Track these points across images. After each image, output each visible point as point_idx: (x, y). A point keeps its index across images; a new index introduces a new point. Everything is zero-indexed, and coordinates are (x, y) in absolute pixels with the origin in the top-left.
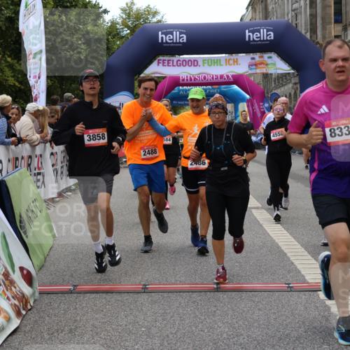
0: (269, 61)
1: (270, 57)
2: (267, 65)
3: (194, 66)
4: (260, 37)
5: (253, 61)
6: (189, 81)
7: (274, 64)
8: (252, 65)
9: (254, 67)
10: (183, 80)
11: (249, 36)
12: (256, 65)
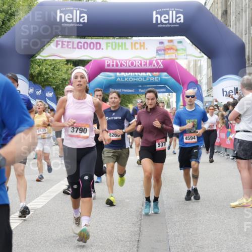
0: (179, 46)
1: (180, 42)
2: (177, 50)
3: (97, 49)
4: (169, 20)
5: (162, 45)
6: (115, 67)
7: (185, 50)
8: (160, 50)
9: (163, 52)
10: (109, 65)
11: (157, 18)
12: (165, 50)
